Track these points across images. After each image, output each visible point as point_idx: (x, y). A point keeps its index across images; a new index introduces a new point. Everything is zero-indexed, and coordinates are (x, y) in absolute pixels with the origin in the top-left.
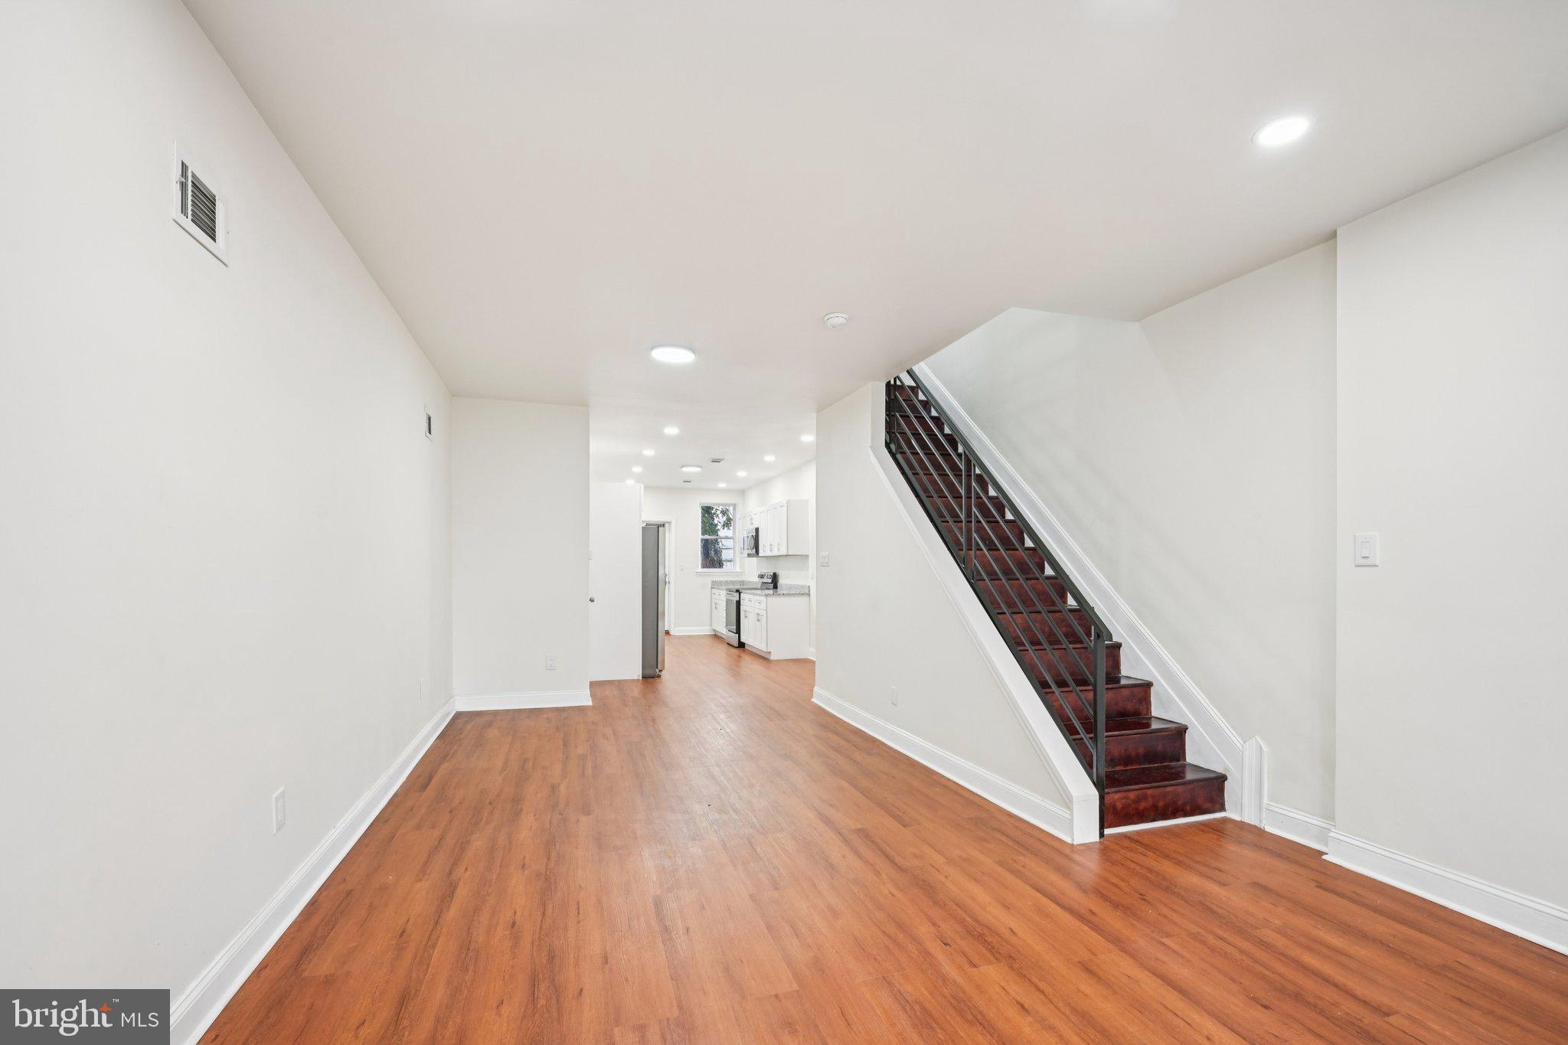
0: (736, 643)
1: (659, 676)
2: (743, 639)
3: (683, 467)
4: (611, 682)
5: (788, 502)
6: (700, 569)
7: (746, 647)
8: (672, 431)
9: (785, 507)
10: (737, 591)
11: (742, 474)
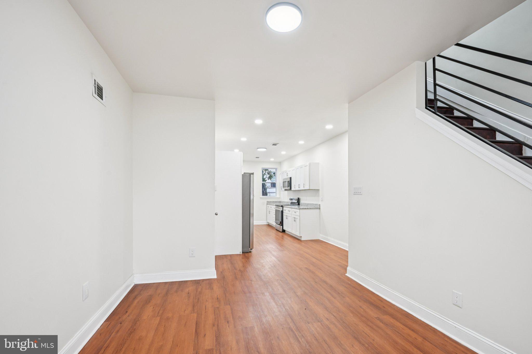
0: (281, 230)
1: (250, 252)
2: (284, 229)
3: (258, 149)
4: (226, 256)
5: (310, 164)
6: (262, 196)
7: (286, 232)
8: (259, 122)
9: (308, 167)
10: (282, 206)
11: (283, 153)
